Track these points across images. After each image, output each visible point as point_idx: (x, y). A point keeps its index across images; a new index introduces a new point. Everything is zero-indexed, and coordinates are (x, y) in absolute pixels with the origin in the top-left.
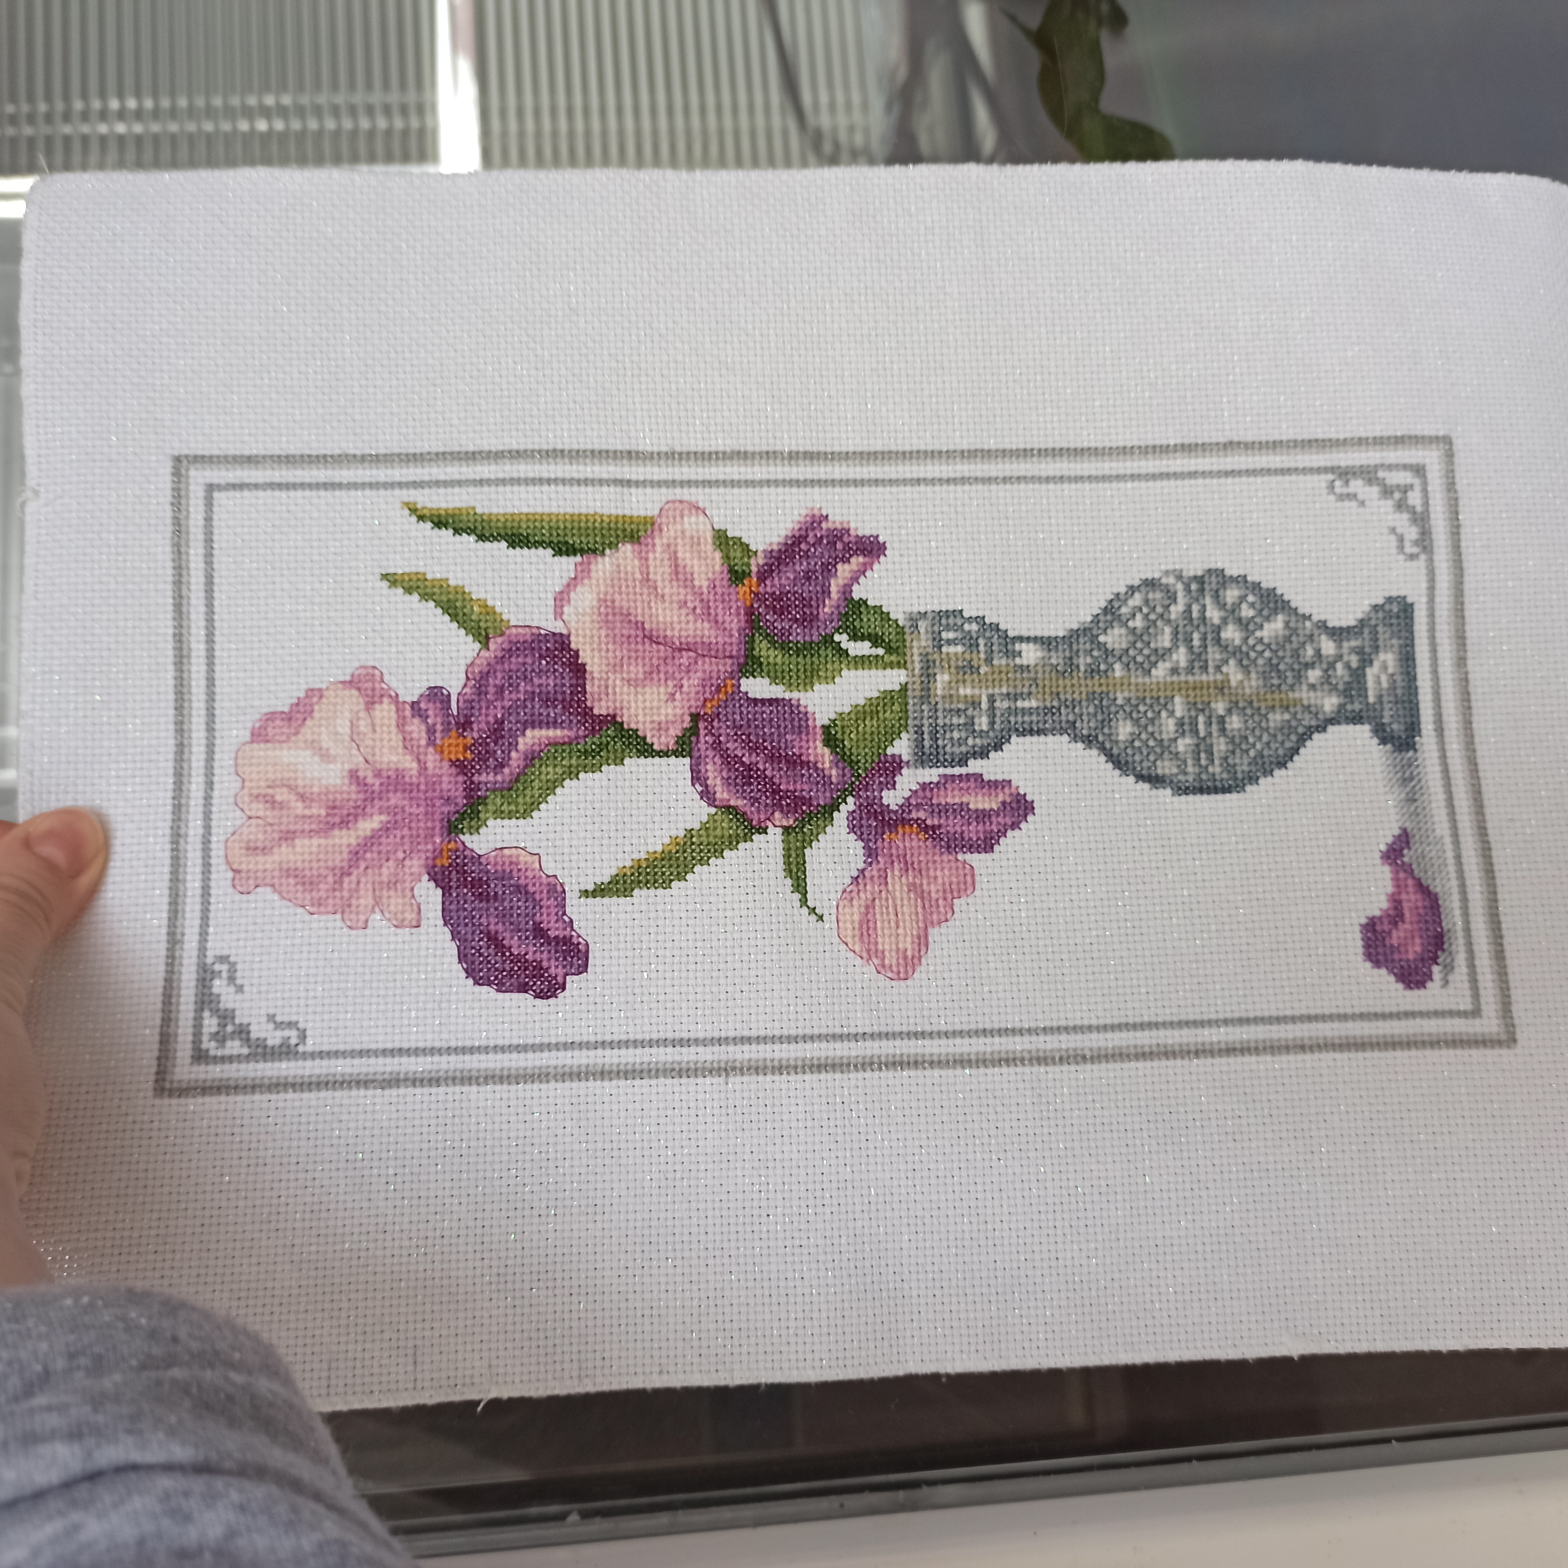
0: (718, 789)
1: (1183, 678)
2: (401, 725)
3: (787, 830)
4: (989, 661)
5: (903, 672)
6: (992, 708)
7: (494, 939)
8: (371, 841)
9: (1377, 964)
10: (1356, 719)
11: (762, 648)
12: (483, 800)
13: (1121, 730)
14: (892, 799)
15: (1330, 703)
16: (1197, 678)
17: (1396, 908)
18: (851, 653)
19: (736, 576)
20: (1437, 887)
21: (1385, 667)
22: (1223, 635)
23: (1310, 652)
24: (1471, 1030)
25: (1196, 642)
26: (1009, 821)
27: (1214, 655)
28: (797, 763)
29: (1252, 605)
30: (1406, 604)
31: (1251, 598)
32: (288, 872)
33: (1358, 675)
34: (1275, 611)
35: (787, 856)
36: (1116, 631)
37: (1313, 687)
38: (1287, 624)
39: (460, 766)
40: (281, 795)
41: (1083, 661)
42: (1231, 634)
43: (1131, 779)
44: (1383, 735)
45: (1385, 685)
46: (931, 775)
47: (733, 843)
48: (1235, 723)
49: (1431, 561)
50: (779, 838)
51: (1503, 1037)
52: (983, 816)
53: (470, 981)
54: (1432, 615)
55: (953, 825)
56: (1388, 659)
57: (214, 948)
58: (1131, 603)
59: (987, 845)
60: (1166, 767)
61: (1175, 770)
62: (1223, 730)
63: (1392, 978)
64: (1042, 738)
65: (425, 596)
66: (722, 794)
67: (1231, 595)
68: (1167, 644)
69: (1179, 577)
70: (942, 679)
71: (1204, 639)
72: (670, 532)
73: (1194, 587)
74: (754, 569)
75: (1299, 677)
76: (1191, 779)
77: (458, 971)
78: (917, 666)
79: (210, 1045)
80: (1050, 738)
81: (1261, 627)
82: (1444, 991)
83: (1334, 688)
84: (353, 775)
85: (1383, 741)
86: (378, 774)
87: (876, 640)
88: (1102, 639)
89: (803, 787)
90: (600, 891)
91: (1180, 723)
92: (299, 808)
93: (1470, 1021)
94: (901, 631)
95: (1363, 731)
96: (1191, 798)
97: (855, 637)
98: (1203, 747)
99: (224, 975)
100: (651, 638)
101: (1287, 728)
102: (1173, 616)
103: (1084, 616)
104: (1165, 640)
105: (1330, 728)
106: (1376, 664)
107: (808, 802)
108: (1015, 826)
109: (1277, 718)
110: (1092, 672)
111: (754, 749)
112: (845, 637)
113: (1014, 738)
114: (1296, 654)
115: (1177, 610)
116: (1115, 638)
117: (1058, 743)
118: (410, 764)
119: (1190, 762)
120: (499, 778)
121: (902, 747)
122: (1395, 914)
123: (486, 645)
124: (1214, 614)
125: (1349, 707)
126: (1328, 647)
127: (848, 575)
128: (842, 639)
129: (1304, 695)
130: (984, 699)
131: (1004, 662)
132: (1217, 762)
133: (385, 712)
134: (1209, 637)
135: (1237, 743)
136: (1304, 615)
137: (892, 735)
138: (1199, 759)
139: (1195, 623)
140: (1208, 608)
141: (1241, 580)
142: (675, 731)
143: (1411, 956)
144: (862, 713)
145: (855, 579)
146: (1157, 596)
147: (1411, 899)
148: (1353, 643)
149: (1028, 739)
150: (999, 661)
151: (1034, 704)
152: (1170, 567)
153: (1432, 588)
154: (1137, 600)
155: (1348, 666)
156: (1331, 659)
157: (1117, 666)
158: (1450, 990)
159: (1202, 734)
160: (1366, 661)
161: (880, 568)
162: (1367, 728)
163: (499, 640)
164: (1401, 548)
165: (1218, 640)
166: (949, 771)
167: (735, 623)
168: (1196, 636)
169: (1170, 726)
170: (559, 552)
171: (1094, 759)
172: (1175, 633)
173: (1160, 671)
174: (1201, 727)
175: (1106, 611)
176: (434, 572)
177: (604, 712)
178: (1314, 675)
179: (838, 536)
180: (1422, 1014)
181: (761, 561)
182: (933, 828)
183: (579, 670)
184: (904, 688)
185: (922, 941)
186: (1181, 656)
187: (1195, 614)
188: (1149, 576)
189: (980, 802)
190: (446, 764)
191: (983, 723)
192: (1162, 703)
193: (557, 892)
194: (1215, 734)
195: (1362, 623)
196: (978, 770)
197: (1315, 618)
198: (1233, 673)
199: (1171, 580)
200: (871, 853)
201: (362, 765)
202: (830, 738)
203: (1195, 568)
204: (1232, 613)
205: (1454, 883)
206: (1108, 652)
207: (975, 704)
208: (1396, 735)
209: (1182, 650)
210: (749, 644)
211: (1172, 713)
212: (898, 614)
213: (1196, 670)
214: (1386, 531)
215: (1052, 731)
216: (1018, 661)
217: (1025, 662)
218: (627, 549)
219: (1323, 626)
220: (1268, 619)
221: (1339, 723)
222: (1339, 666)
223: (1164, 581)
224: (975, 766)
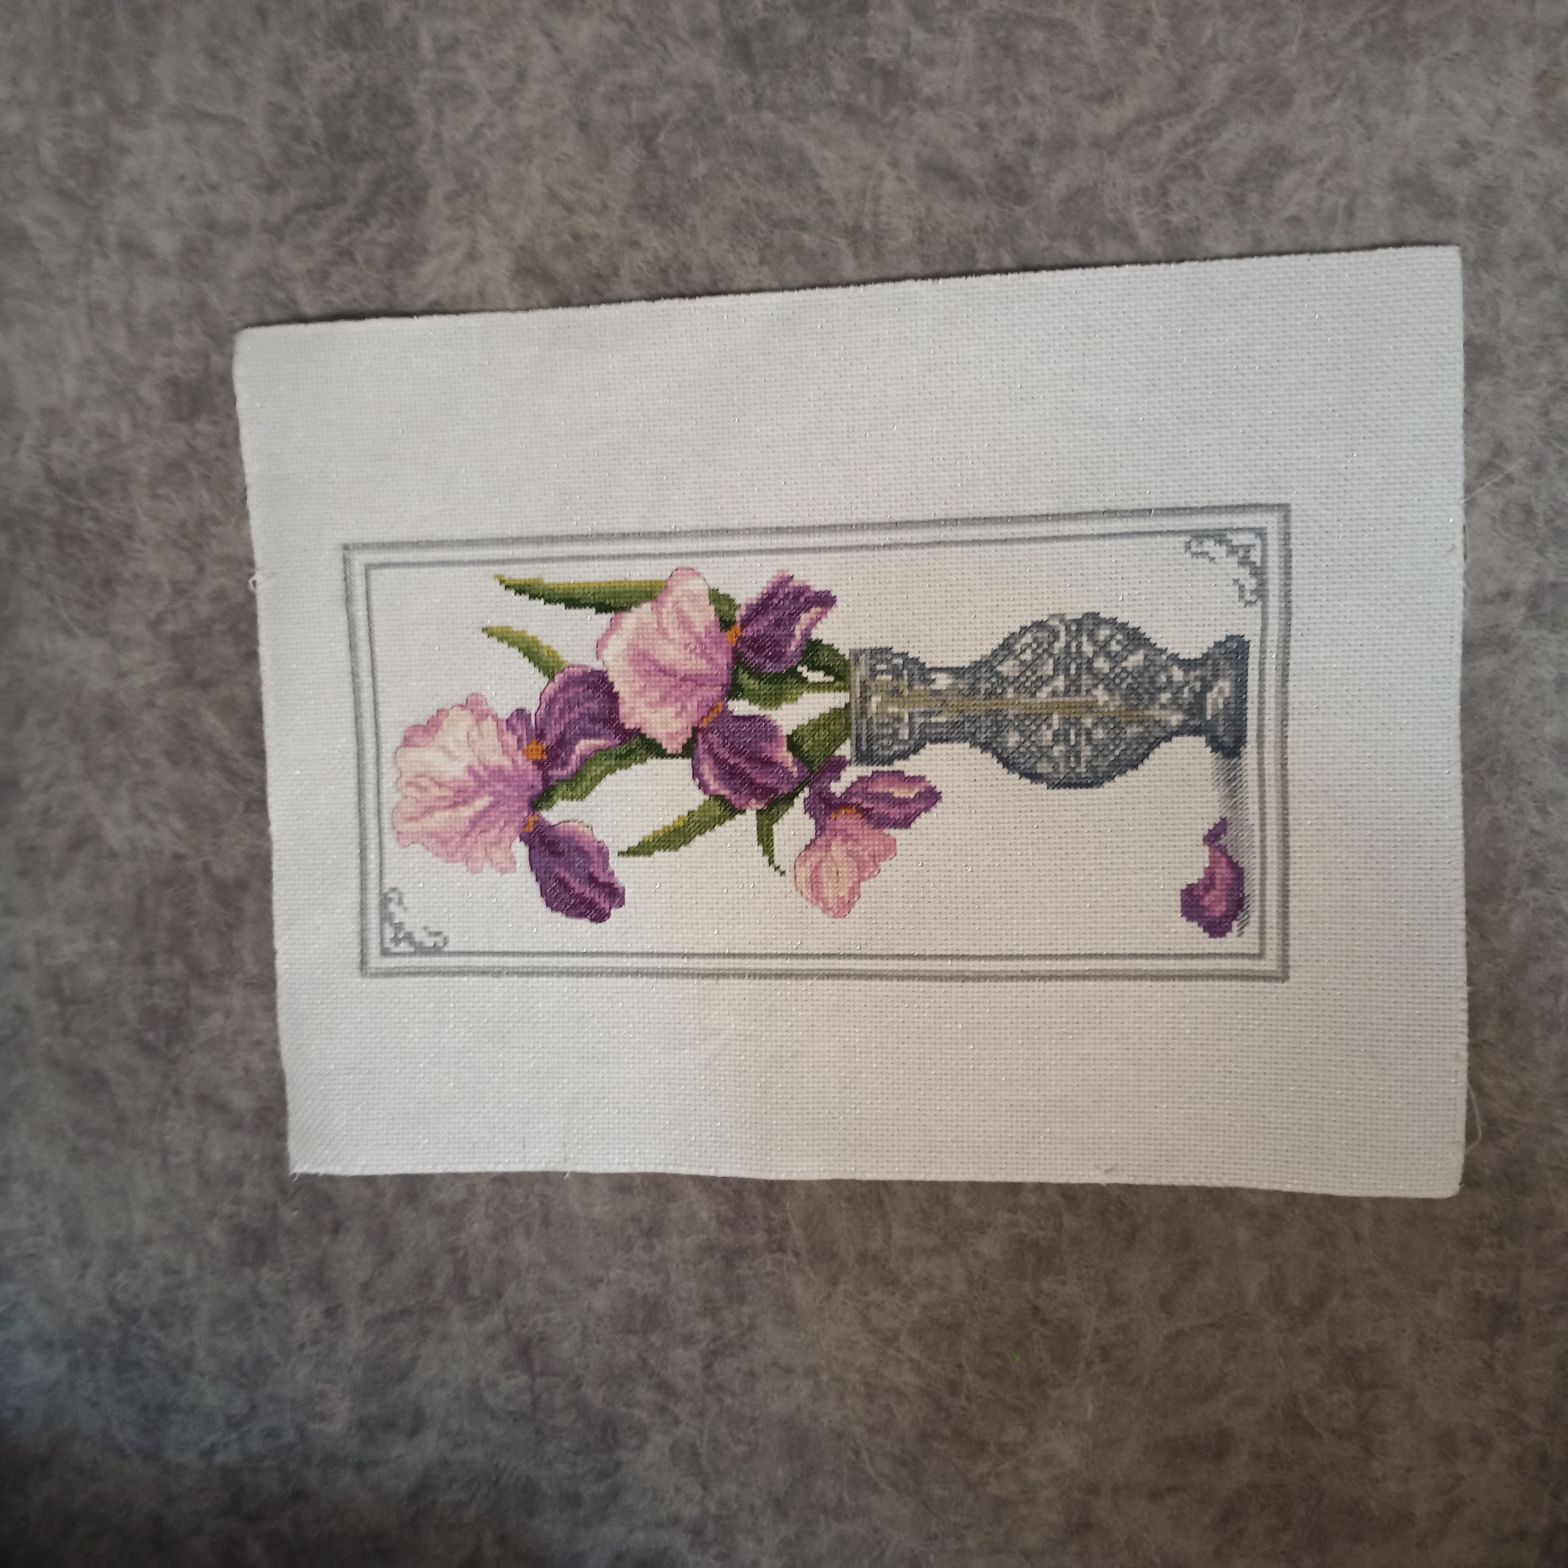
0: (711, 782)
1: (1061, 700)
2: (500, 733)
3: (759, 812)
4: (910, 686)
5: (848, 695)
6: (911, 724)
7: (561, 882)
8: (482, 815)
9: (1190, 919)
10: (1196, 731)
11: (744, 678)
12: (553, 788)
13: (1011, 739)
14: (837, 788)
15: (1175, 719)
16: (1073, 700)
17: (1210, 879)
18: (810, 680)
19: (725, 624)
20: (1244, 863)
21: (1221, 691)
22: (1095, 665)
23: (1163, 678)
24: (1256, 968)
25: (1073, 671)
26: (923, 806)
27: (1086, 680)
28: (769, 763)
29: (1118, 642)
30: (1244, 641)
31: (1119, 637)
32: (432, 834)
33: (1200, 698)
34: (1138, 647)
35: (759, 829)
36: (1011, 663)
37: (1163, 707)
38: (1146, 656)
39: (539, 764)
40: (424, 782)
41: (983, 686)
42: (1102, 664)
43: (1016, 776)
44: (1216, 745)
45: (1221, 706)
46: (866, 770)
47: (721, 821)
48: (1099, 734)
49: (1264, 607)
50: (754, 817)
51: (1280, 975)
52: (904, 802)
53: (549, 910)
54: (1263, 652)
55: (881, 808)
56: (1225, 685)
57: (390, 881)
58: (1023, 641)
59: (906, 823)
60: (1043, 767)
61: (1050, 770)
62: (1089, 740)
63: (1201, 929)
64: (950, 745)
65: (512, 644)
66: (714, 786)
67: (1103, 633)
68: (1051, 673)
69: (1062, 621)
70: (875, 700)
71: (1078, 668)
72: (678, 591)
73: (1074, 628)
74: (738, 619)
75: (1153, 699)
76: (1062, 776)
77: (540, 902)
78: (858, 690)
79: (389, 945)
80: (956, 745)
81: (1126, 658)
82: (1240, 940)
83: (1180, 707)
84: (470, 770)
85: (1215, 750)
86: (486, 768)
87: (828, 671)
88: (999, 668)
89: (771, 781)
90: (632, 852)
91: (1056, 734)
92: (435, 791)
93: (1256, 962)
94: (846, 664)
95: (1199, 741)
96: (1062, 791)
97: (813, 668)
98: (1073, 752)
99: (397, 900)
100: (664, 671)
101: (1140, 739)
102: (1056, 651)
103: (985, 649)
104: (1048, 669)
105: (1175, 739)
106: (1216, 689)
107: (774, 791)
108: (927, 810)
109: (1132, 731)
110: (990, 694)
111: (738, 753)
112: (805, 668)
113: (928, 745)
114: (1152, 681)
115: (1059, 645)
116: (1008, 668)
117: (962, 748)
118: (506, 763)
119: (1062, 765)
120: (565, 772)
121: (845, 750)
122: (1209, 882)
123: (552, 678)
124: (1088, 649)
125: (1192, 723)
126: (1178, 674)
127: (808, 621)
128: (803, 669)
129: (1157, 713)
130: (906, 716)
131: (922, 688)
132: (1083, 765)
133: (489, 725)
134: (1084, 666)
135: (1099, 750)
136: (1161, 649)
137: (838, 741)
138: (1069, 762)
139: (1074, 656)
140: (1085, 644)
141: (1112, 622)
142: (683, 739)
143: (1218, 915)
144: (817, 725)
145: (813, 624)
146: (1043, 635)
147: (1223, 872)
148: (1198, 672)
149: (939, 745)
150: (918, 687)
151: (944, 720)
152: (1057, 612)
153: (1264, 629)
154: (1028, 638)
155: (1192, 690)
156: (1180, 685)
157: (1010, 690)
158: (1244, 938)
159: (1073, 743)
160: (1207, 687)
161: (833, 614)
162: (1203, 739)
163: (562, 675)
164: (1241, 597)
165: (1090, 669)
166: (880, 768)
167: (723, 660)
168: (1073, 667)
169: (1048, 735)
170: (599, 611)
171: (988, 761)
172: (1056, 664)
173: (1043, 694)
174: (1073, 737)
175: (1002, 647)
176: (517, 626)
177: (633, 727)
178: (1165, 697)
179: (802, 590)
180: (1220, 956)
181: (744, 613)
182: (868, 810)
183: (613, 698)
184: (847, 706)
185: (854, 892)
186: (1060, 683)
187: (1074, 650)
188: (1039, 619)
189: (900, 793)
190: (530, 762)
191: (904, 733)
192: (1042, 717)
193: (602, 852)
194: (1083, 743)
195: (1206, 656)
196: (902, 769)
197: (1169, 652)
198: (1101, 695)
199: (1055, 623)
200: (820, 829)
201: (476, 764)
202: (793, 743)
203: (1075, 612)
204: (1102, 648)
205: (1258, 860)
206: (1003, 679)
207: (899, 719)
208: (1226, 745)
209: (1062, 677)
210: (735, 674)
211: (1050, 726)
212: (844, 651)
213: (1072, 694)
214: (1231, 583)
215: (959, 740)
216: (933, 687)
217: (938, 688)
218: (647, 606)
219: (1174, 658)
220: (1131, 652)
221: (1182, 734)
222: (1186, 690)
223: (1051, 623)
224: (898, 765)
